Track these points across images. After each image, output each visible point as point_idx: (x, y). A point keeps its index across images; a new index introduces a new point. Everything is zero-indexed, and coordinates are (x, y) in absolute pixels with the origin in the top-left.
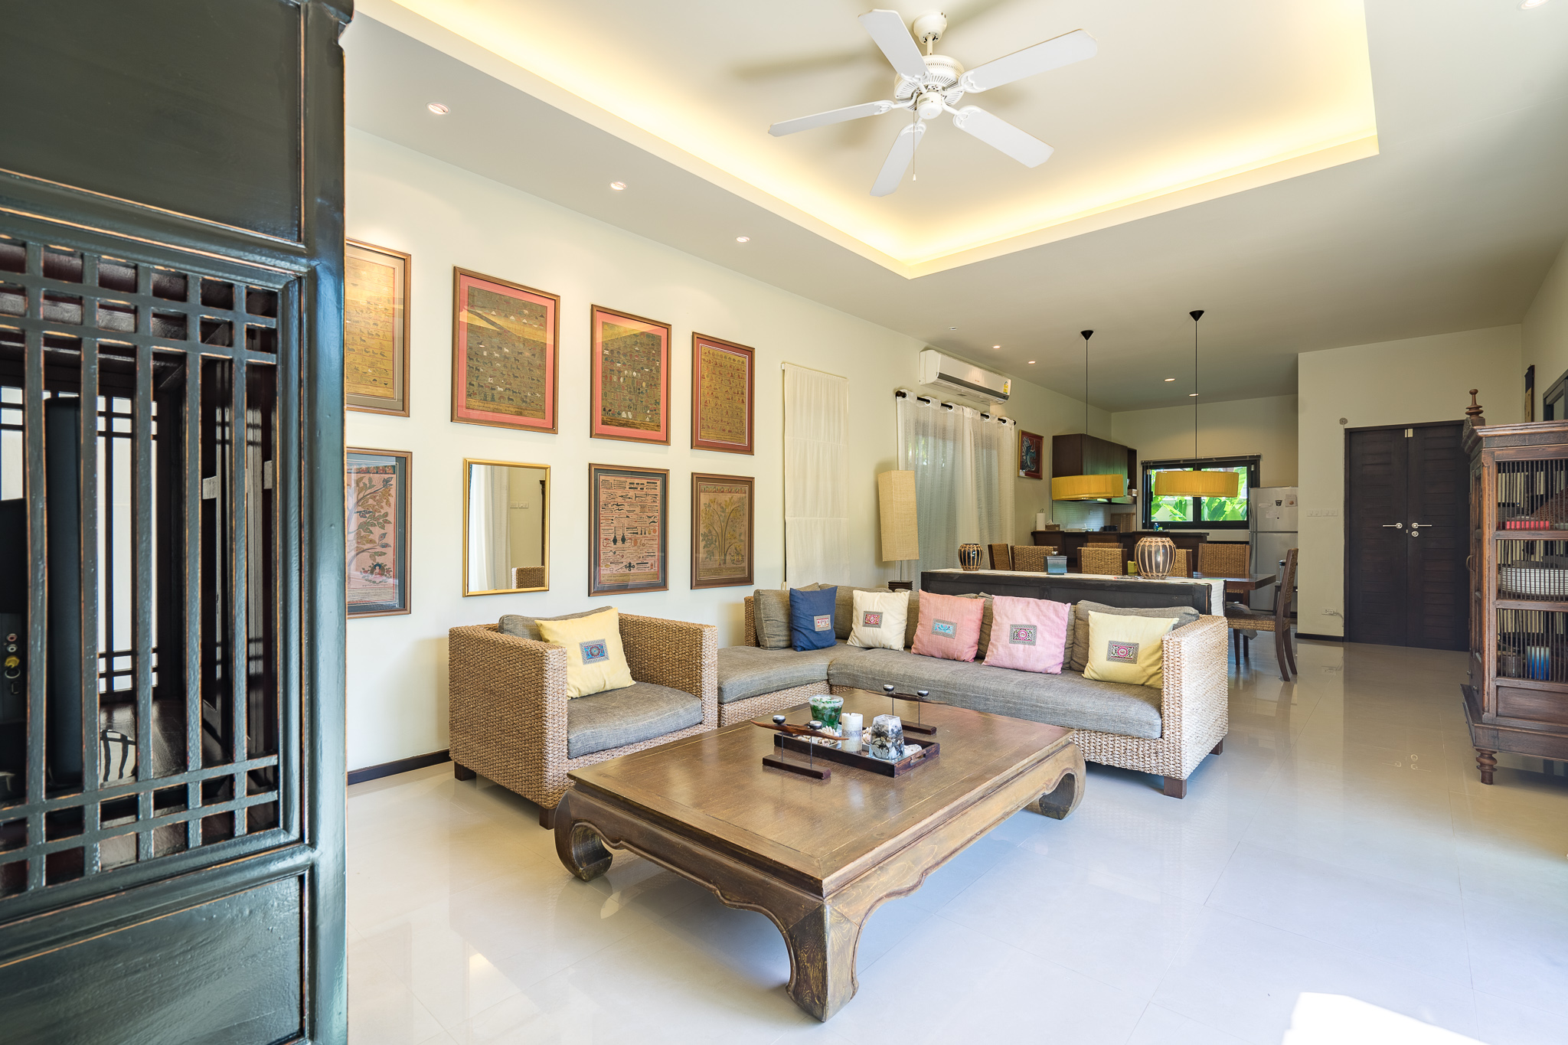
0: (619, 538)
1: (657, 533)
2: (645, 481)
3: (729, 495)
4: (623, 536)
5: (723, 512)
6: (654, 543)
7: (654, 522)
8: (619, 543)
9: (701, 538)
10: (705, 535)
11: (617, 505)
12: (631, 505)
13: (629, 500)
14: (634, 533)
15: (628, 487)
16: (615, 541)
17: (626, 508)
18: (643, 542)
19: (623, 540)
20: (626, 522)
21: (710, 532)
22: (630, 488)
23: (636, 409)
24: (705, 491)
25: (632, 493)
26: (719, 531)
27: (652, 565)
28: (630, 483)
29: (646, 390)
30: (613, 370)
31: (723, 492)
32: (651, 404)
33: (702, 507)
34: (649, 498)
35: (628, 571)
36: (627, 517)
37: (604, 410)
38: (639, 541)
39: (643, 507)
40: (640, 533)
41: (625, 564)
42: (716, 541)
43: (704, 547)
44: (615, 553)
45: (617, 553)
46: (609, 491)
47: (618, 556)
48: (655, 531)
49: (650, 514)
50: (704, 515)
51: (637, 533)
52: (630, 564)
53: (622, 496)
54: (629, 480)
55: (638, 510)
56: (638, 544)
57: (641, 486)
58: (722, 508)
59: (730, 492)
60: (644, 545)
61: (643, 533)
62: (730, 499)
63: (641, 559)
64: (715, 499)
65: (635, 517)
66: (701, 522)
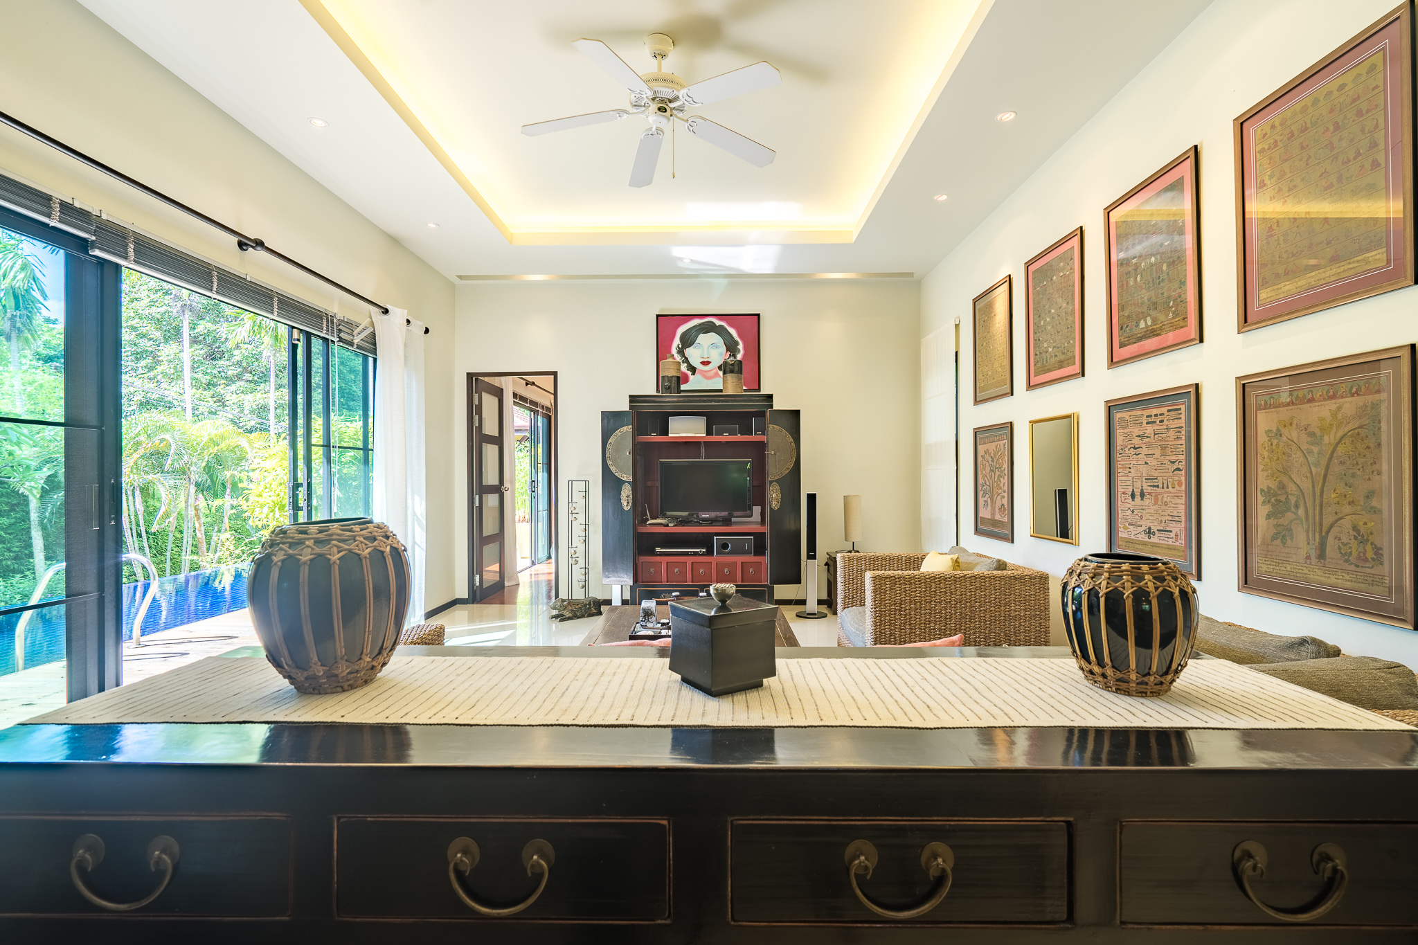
0: (1137, 492)
1: (1183, 487)
2: (1164, 410)
3: (1332, 405)
4: (1142, 490)
5: (1313, 443)
6: (1179, 501)
7: (1178, 469)
8: (1138, 498)
9: (1261, 499)
10: (1268, 493)
11: (1135, 448)
12: (1150, 446)
13: (1147, 440)
14: (1154, 486)
15: (1145, 422)
16: (1133, 496)
17: (1144, 451)
18: (1165, 499)
19: (1142, 495)
20: (1144, 469)
21: (1282, 486)
22: (1147, 423)
23: (1156, 308)
24: (1267, 406)
25: (1149, 430)
26: (1306, 485)
27: (1177, 535)
28: (1147, 417)
29: (1168, 274)
30: (1129, 272)
31: (1311, 400)
32: (1174, 291)
33: (1262, 438)
34: (1172, 433)
35: (1147, 539)
36: (1146, 463)
37: (1122, 328)
38: (1160, 497)
39: (1164, 448)
40: (1160, 486)
41: (1144, 528)
42: (1297, 507)
43: (1269, 517)
44: (1133, 512)
45: (1136, 512)
46: (1126, 431)
47: (1137, 517)
48: (1180, 484)
49: (1173, 458)
50: (1266, 454)
51: (1158, 486)
52: (1150, 528)
53: (1139, 436)
54: (1146, 413)
55: (1158, 452)
56: (1160, 503)
57: (1160, 418)
58: (1313, 434)
59: (1333, 397)
60: (1166, 504)
61: (1165, 486)
62: (1334, 414)
63: (1163, 524)
64: (1292, 418)
65: (1155, 462)
66: (1260, 467)
